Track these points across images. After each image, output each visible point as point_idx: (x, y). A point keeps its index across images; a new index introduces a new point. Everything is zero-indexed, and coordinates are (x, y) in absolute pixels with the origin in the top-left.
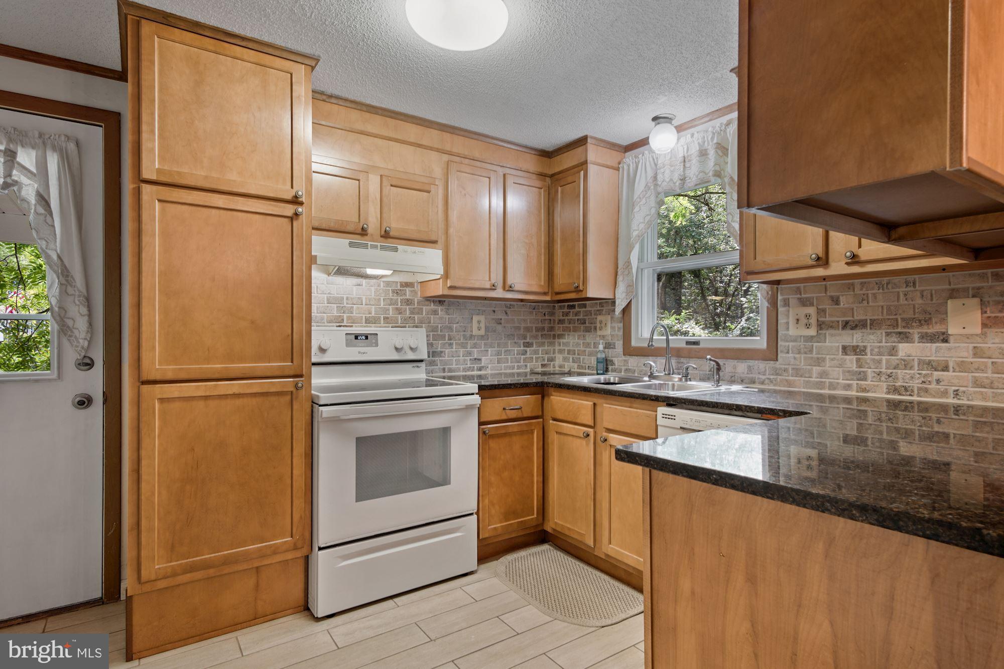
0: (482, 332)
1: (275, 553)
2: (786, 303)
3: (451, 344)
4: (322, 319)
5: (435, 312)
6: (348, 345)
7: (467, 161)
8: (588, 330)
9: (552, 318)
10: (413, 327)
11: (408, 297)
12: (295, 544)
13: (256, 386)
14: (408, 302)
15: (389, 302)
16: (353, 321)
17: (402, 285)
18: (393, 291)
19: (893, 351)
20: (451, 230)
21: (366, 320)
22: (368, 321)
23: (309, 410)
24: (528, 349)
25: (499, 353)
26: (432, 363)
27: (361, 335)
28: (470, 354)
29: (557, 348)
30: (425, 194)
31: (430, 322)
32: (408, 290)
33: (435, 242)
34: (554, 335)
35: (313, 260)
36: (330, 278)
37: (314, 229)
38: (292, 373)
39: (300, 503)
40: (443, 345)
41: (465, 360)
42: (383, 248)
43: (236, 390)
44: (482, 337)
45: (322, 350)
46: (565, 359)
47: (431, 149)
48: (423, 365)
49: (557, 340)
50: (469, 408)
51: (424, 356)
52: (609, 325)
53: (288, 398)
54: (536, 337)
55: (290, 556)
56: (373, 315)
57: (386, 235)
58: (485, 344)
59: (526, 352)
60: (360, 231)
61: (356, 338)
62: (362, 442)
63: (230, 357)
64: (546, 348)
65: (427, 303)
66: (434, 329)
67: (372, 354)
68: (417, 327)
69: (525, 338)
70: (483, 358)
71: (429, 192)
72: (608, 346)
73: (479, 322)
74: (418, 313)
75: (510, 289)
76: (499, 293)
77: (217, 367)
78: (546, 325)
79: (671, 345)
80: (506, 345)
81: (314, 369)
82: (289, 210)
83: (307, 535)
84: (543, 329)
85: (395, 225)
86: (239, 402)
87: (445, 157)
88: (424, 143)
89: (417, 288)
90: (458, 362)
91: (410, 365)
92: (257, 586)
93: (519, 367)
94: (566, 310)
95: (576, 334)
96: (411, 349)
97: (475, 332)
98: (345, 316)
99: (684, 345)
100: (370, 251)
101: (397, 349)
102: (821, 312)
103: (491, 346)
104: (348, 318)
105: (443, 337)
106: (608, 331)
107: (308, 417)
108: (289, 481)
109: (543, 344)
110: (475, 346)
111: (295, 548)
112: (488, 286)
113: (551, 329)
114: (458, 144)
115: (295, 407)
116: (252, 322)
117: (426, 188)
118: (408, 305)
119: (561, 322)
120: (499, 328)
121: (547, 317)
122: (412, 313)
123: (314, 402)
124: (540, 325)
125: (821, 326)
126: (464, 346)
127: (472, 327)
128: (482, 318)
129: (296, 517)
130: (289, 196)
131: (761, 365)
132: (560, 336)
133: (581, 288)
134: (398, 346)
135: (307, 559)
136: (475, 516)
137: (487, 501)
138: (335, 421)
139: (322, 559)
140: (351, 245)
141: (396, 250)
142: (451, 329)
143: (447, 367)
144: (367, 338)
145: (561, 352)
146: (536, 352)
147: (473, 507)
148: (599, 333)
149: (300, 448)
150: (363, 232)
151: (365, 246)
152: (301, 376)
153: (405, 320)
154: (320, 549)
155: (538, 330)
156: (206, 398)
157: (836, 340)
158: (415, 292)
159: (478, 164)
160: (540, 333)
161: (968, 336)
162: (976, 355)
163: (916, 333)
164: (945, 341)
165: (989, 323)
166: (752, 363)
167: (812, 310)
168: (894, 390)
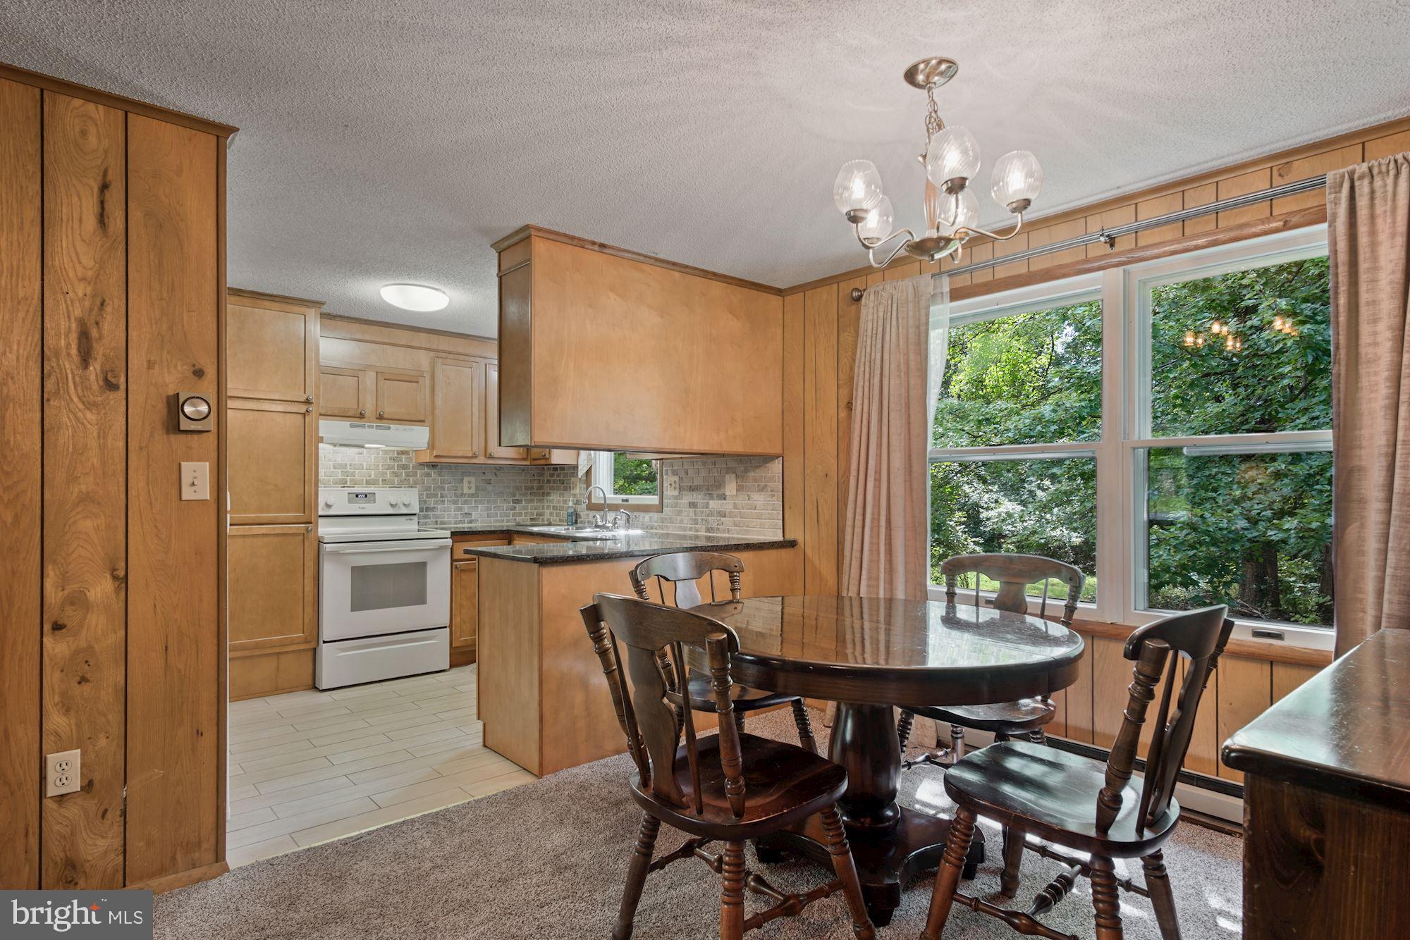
0: (473, 491)
1: (291, 644)
2: (667, 474)
3: (443, 501)
4: (329, 481)
5: (428, 475)
6: (349, 502)
7: (452, 356)
8: (566, 489)
9: (541, 478)
10: (408, 487)
11: (404, 463)
12: (306, 638)
13: (278, 529)
14: (404, 467)
15: (386, 467)
16: (355, 483)
17: (398, 453)
18: (391, 458)
19: (707, 506)
20: (437, 411)
21: (367, 481)
22: (368, 482)
23: (316, 548)
24: (517, 506)
25: (488, 509)
26: (426, 517)
27: (361, 494)
28: (461, 509)
29: (546, 504)
30: (414, 384)
31: (423, 483)
32: (403, 456)
33: (423, 421)
34: (543, 493)
35: (321, 440)
36: (336, 448)
37: (320, 415)
38: (304, 521)
39: (309, 610)
40: (436, 502)
41: (456, 515)
42: (378, 427)
43: (264, 532)
44: (472, 495)
45: (328, 506)
46: (551, 514)
47: (420, 348)
48: (415, 518)
49: (545, 498)
50: (442, 548)
51: (417, 511)
52: (578, 486)
53: (302, 537)
54: (525, 495)
55: (302, 647)
56: (373, 477)
57: (381, 418)
58: (475, 501)
59: (515, 507)
60: (358, 415)
61: (357, 496)
62: (354, 569)
63: (260, 509)
64: (535, 504)
65: (421, 467)
66: (428, 489)
67: (369, 508)
68: (412, 487)
69: (514, 496)
70: (473, 513)
71: (417, 382)
72: (578, 503)
73: (469, 483)
74: (413, 476)
75: (491, 457)
76: (481, 460)
77: (251, 516)
78: (535, 485)
79: (608, 502)
80: (495, 502)
81: (320, 520)
82: (303, 409)
83: (315, 634)
84: (533, 487)
85: (388, 410)
86: (266, 540)
87: (432, 354)
88: (414, 344)
89: (412, 455)
90: (449, 516)
91: (404, 518)
92: (278, 669)
93: (508, 521)
94: (552, 472)
95: (559, 492)
96: (405, 505)
97: (466, 491)
98: (348, 478)
99: (620, 502)
100: (367, 430)
101: (392, 505)
102: (681, 479)
103: (482, 502)
104: (351, 480)
105: (436, 496)
106: (577, 491)
107: (316, 552)
108: (301, 595)
109: (532, 501)
110: (465, 503)
111: (306, 642)
112: (470, 455)
113: (541, 488)
114: (444, 344)
115: (306, 544)
116: (276, 486)
117: (415, 379)
118: (404, 469)
119: (549, 481)
120: (489, 488)
121: (536, 478)
122: (407, 475)
123: (320, 542)
124: (529, 484)
125: (681, 489)
126: (455, 502)
127: (462, 486)
128: (473, 479)
129: (307, 620)
130: (303, 399)
131: (655, 516)
132: (548, 494)
133: (547, 456)
134: (394, 503)
135: (315, 649)
136: (448, 629)
137: (458, 619)
138: (335, 554)
139: (325, 649)
140: (352, 426)
141: (389, 428)
142: (443, 488)
143: (439, 520)
144: (366, 496)
145: (548, 507)
146: (525, 508)
147: (447, 623)
148: (572, 492)
149: (310, 572)
150: (362, 416)
151: (364, 426)
152: (311, 523)
153: (401, 481)
154: (324, 642)
155: (527, 488)
156: (244, 536)
157: (688, 498)
158: (411, 459)
159: (462, 357)
160: (529, 492)
161: (732, 496)
162: (735, 508)
163: (715, 493)
164: (725, 499)
165: (740, 489)
166: (652, 514)
167: (676, 478)
168: (708, 530)
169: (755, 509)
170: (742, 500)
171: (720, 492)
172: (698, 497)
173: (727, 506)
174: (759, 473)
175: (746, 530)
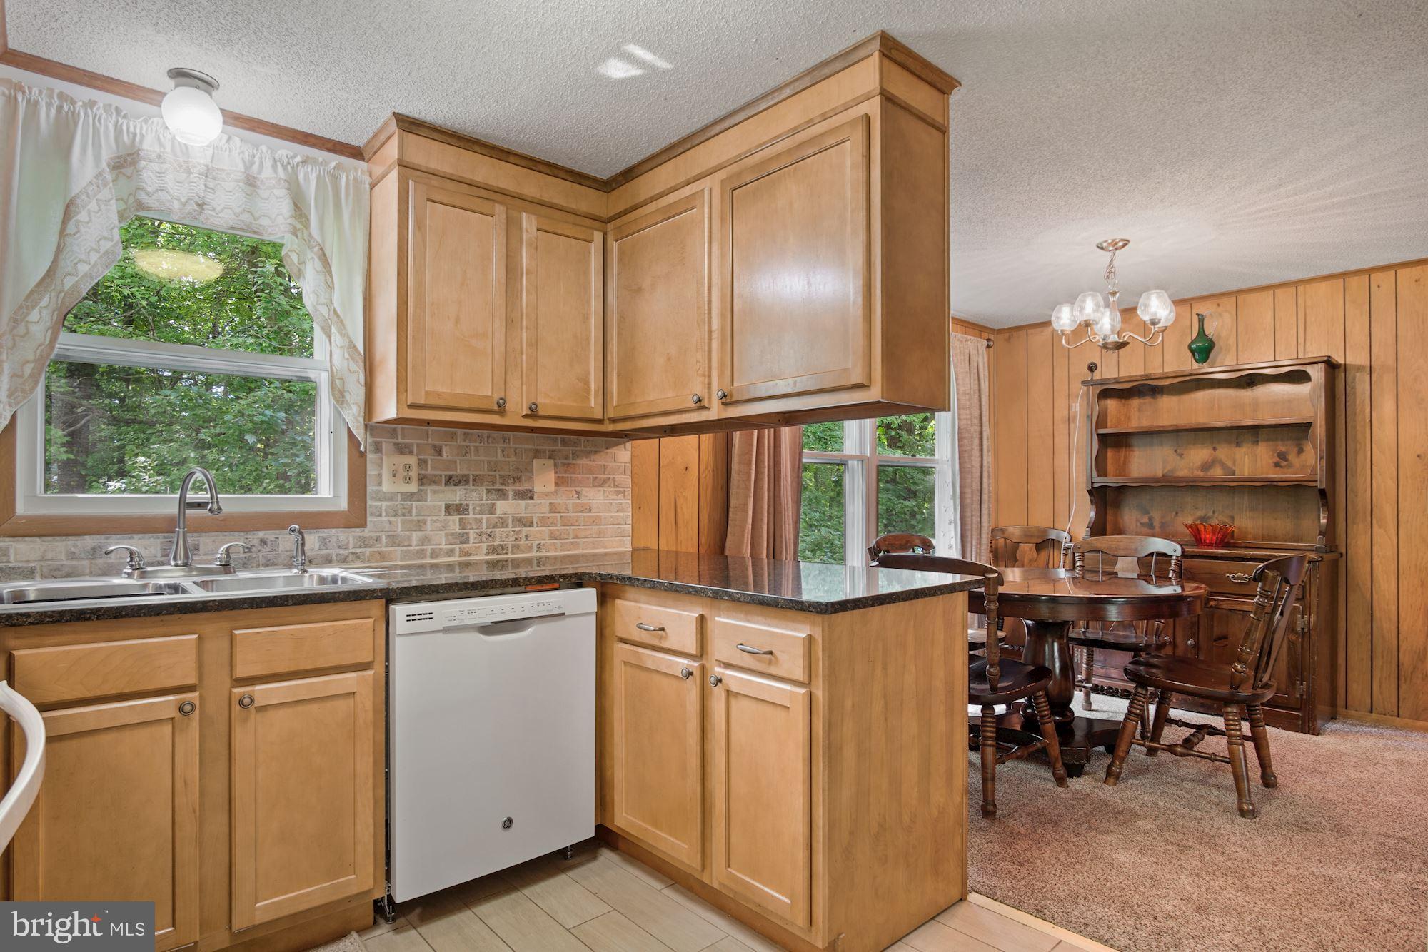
2: (379, 449)
19: (492, 509)
102: (422, 463)
125: (422, 480)
131: (341, 535)
157: (438, 498)
161: (547, 494)
162: (551, 511)
163: (510, 490)
164: (532, 498)
165: (559, 483)
166: (325, 533)
167: (412, 460)
168: (493, 550)
169: (590, 511)
170: (565, 499)
171: (523, 487)
172: (474, 497)
173: (538, 508)
174: (599, 460)
175: (572, 543)
